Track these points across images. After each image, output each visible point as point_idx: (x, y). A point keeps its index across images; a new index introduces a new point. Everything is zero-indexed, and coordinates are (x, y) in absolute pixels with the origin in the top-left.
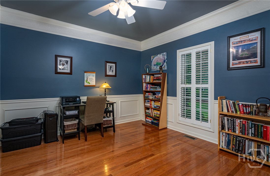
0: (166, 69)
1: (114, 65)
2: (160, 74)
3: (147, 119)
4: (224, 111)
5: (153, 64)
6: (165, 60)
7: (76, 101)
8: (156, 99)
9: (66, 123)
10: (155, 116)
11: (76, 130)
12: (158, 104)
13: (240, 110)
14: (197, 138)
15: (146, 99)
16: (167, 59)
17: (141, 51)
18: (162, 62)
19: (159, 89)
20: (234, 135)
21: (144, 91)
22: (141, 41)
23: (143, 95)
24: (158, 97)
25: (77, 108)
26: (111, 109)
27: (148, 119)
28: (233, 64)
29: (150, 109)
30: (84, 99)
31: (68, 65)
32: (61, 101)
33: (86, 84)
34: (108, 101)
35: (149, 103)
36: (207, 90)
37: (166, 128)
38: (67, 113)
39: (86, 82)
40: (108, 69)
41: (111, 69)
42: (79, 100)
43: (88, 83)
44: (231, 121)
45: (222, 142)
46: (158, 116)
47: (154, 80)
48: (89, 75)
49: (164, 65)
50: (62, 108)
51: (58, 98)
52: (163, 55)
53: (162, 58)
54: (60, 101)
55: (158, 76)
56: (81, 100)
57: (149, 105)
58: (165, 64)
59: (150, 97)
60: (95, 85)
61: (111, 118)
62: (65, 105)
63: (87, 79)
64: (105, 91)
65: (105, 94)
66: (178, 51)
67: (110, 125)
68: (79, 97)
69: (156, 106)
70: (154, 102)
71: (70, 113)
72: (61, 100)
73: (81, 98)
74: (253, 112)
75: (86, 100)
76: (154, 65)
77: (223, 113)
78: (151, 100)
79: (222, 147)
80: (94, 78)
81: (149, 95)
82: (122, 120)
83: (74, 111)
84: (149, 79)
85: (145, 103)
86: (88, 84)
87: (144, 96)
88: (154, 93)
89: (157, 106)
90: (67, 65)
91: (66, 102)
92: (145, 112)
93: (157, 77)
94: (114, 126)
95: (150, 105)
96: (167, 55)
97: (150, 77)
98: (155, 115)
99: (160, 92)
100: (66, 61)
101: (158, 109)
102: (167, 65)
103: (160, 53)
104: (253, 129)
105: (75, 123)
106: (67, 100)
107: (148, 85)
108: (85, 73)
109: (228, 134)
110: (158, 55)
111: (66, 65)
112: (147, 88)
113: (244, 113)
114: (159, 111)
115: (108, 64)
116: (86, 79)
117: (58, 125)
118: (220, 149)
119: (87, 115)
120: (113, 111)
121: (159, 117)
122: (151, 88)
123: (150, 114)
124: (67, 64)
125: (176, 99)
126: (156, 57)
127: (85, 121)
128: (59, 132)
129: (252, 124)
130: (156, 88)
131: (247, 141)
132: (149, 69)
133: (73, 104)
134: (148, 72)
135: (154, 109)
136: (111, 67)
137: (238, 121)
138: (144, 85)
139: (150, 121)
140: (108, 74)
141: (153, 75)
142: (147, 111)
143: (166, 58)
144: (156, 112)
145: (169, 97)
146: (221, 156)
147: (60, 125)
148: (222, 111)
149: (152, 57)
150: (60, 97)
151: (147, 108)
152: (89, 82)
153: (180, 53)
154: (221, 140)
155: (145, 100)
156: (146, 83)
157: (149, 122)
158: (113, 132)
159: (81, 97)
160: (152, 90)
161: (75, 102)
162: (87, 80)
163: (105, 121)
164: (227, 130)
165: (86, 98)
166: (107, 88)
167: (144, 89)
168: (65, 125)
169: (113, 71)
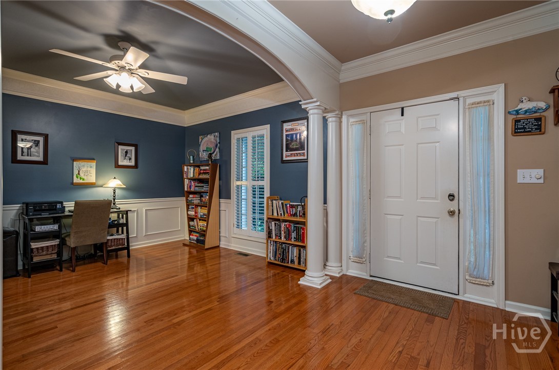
0: (218, 158)
1: (133, 149)
2: (208, 165)
3: (191, 236)
4: (274, 214)
5: (201, 148)
6: (217, 144)
7: (55, 209)
8: (203, 203)
9: (34, 245)
10: (200, 229)
11: (55, 256)
12: (205, 211)
13: (287, 213)
14: (252, 255)
15: (189, 204)
16: (219, 143)
17: (186, 126)
18: (214, 147)
19: (206, 188)
20: (280, 242)
21: (186, 191)
22: (184, 110)
23: (184, 198)
24: (205, 200)
25: (56, 220)
26: (123, 221)
27: (193, 235)
28: (286, 156)
29: (195, 220)
30: (69, 206)
31: (39, 148)
32: (25, 210)
33: (76, 180)
34: (117, 209)
35: (194, 210)
36: (263, 188)
37: (218, 246)
38: (36, 229)
39: (77, 177)
40: (121, 156)
41: (128, 155)
42: (60, 207)
43: (80, 179)
44: (278, 225)
45: (270, 252)
46: (205, 229)
47: (200, 174)
48: (84, 166)
49: (216, 152)
50: (27, 221)
51: (19, 205)
52: (214, 136)
53: (213, 140)
54: (23, 210)
55: (206, 168)
56: (64, 207)
57: (193, 213)
58: (217, 150)
59: (194, 201)
60: (95, 182)
61: (124, 236)
62: (33, 215)
63: (79, 171)
64: (114, 193)
65: (114, 197)
66: (233, 132)
67: (120, 247)
68: (62, 203)
69: (202, 214)
70: (201, 209)
71: (42, 228)
72: (25, 208)
73: (65, 204)
74: (297, 213)
75: (73, 208)
76: (203, 151)
77: (273, 217)
78: (197, 206)
79: (270, 259)
80: (93, 171)
81: (193, 197)
82: (148, 240)
83: (51, 226)
84: (194, 172)
85: (188, 211)
86: (82, 181)
87: (187, 200)
88: (200, 194)
89: (204, 215)
90: (37, 148)
91: (35, 211)
92: (189, 224)
93: (204, 170)
94: (128, 248)
95: (195, 213)
96: (220, 136)
97: (194, 170)
98: (202, 228)
99: (208, 193)
100: (35, 141)
101: (206, 219)
102: (220, 152)
103: (211, 133)
104: (295, 232)
105: (53, 244)
106: (38, 208)
107: (192, 182)
108: (75, 163)
109: (276, 242)
110: (209, 136)
111: (34, 148)
112: (190, 186)
113: (291, 215)
114: (205, 221)
115: (120, 147)
116: (76, 172)
117: (19, 252)
118: (268, 262)
119: (75, 231)
120: (126, 225)
121: (204, 231)
122: (196, 186)
123: (195, 227)
124: (36, 146)
125: (230, 202)
126: (205, 139)
127: (72, 240)
128: (20, 263)
129: (294, 227)
130: (203, 186)
131: (290, 247)
132: (193, 157)
133: (49, 214)
134: (192, 162)
135: (200, 220)
136: (126, 152)
137: (283, 225)
138: (186, 182)
139: (195, 238)
140: (120, 163)
141: (199, 166)
142: (191, 223)
143: (218, 141)
144: (202, 224)
145: (222, 200)
146: (269, 269)
147: (22, 252)
148: (273, 214)
149: (200, 137)
150: (23, 203)
151: (191, 219)
152: (83, 177)
153: (235, 135)
154: (269, 251)
155: (188, 206)
156: (189, 179)
157: (193, 240)
158: (127, 258)
159: (65, 202)
160: (197, 189)
161: (55, 211)
162: (79, 174)
163: (112, 241)
164: (274, 237)
165: (74, 205)
166: (117, 188)
167: (186, 189)
168: (33, 249)
169: (130, 159)
